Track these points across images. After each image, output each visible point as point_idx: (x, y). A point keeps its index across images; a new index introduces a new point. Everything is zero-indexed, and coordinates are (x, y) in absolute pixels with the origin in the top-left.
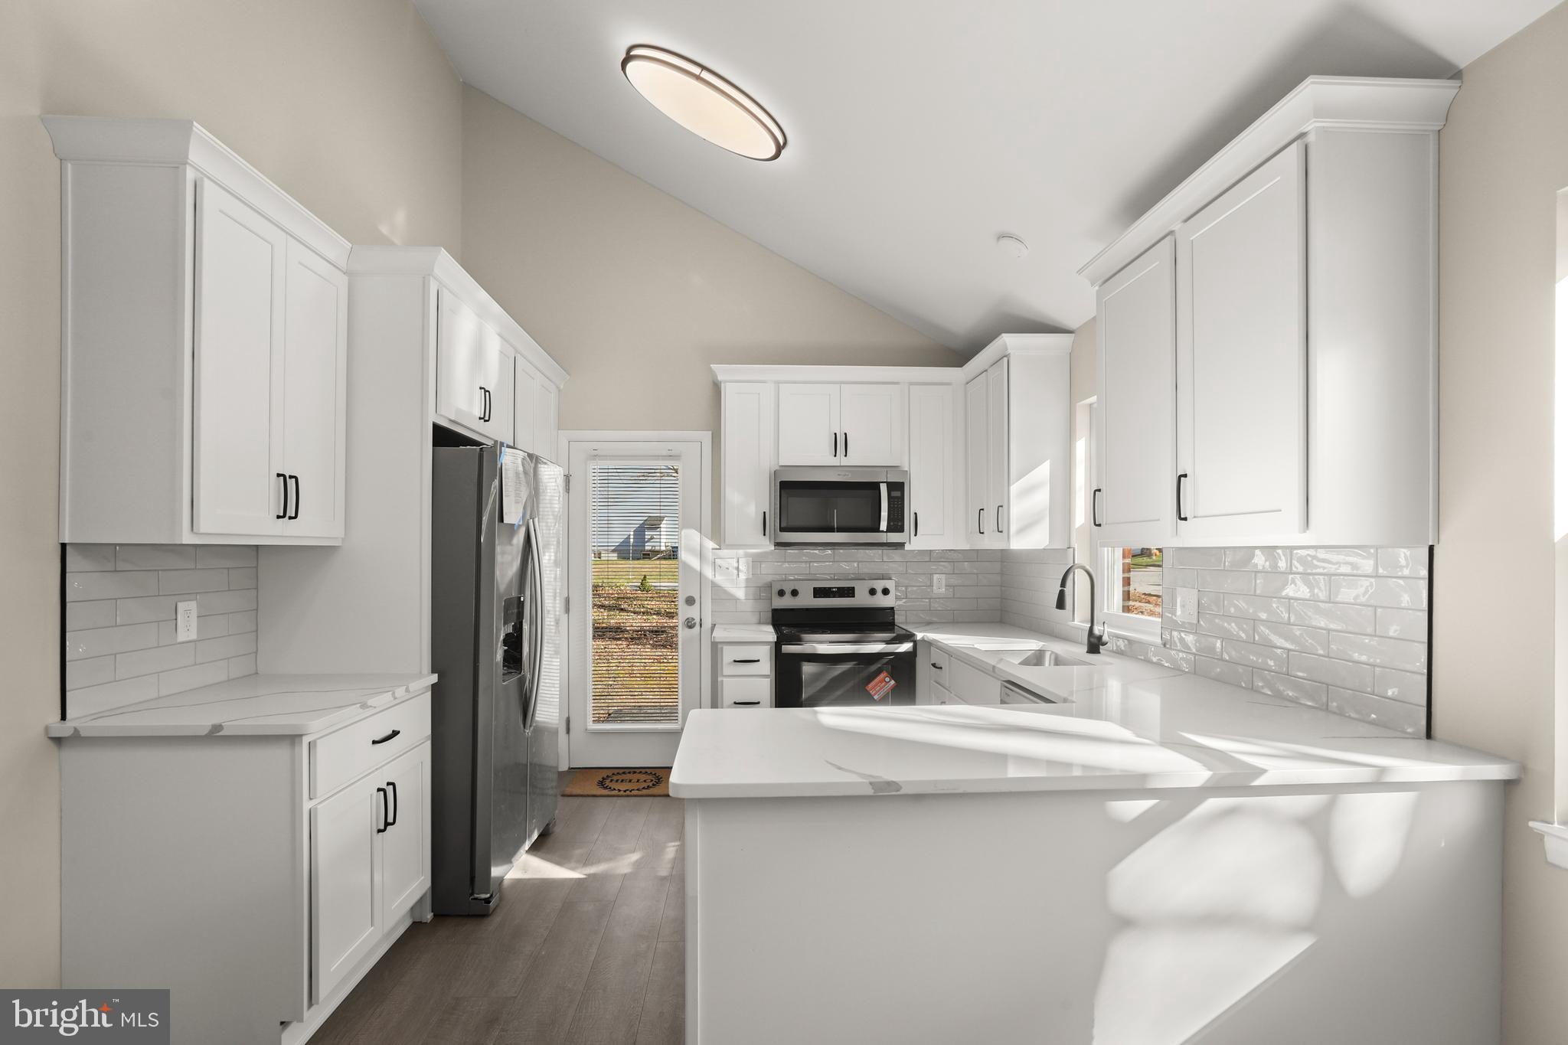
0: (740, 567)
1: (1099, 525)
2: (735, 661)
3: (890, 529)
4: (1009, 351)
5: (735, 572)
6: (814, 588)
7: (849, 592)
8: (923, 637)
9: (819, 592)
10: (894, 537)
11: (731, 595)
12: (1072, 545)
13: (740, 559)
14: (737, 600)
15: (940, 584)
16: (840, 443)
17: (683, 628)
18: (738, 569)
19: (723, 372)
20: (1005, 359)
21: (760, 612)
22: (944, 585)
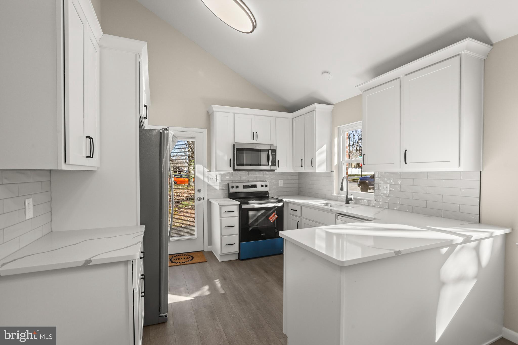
0: (217, 178)
1: (365, 165)
2: (226, 212)
3: (272, 165)
4: (316, 109)
5: (215, 180)
6: (244, 185)
7: (255, 186)
8: (286, 201)
9: (245, 187)
10: (273, 168)
11: (215, 188)
12: (333, 171)
13: (217, 176)
14: (216, 190)
15: (281, 183)
16: (255, 136)
17: (197, 201)
18: (216, 179)
19: (215, 108)
20: (314, 112)
21: (224, 194)
22: (282, 183)
